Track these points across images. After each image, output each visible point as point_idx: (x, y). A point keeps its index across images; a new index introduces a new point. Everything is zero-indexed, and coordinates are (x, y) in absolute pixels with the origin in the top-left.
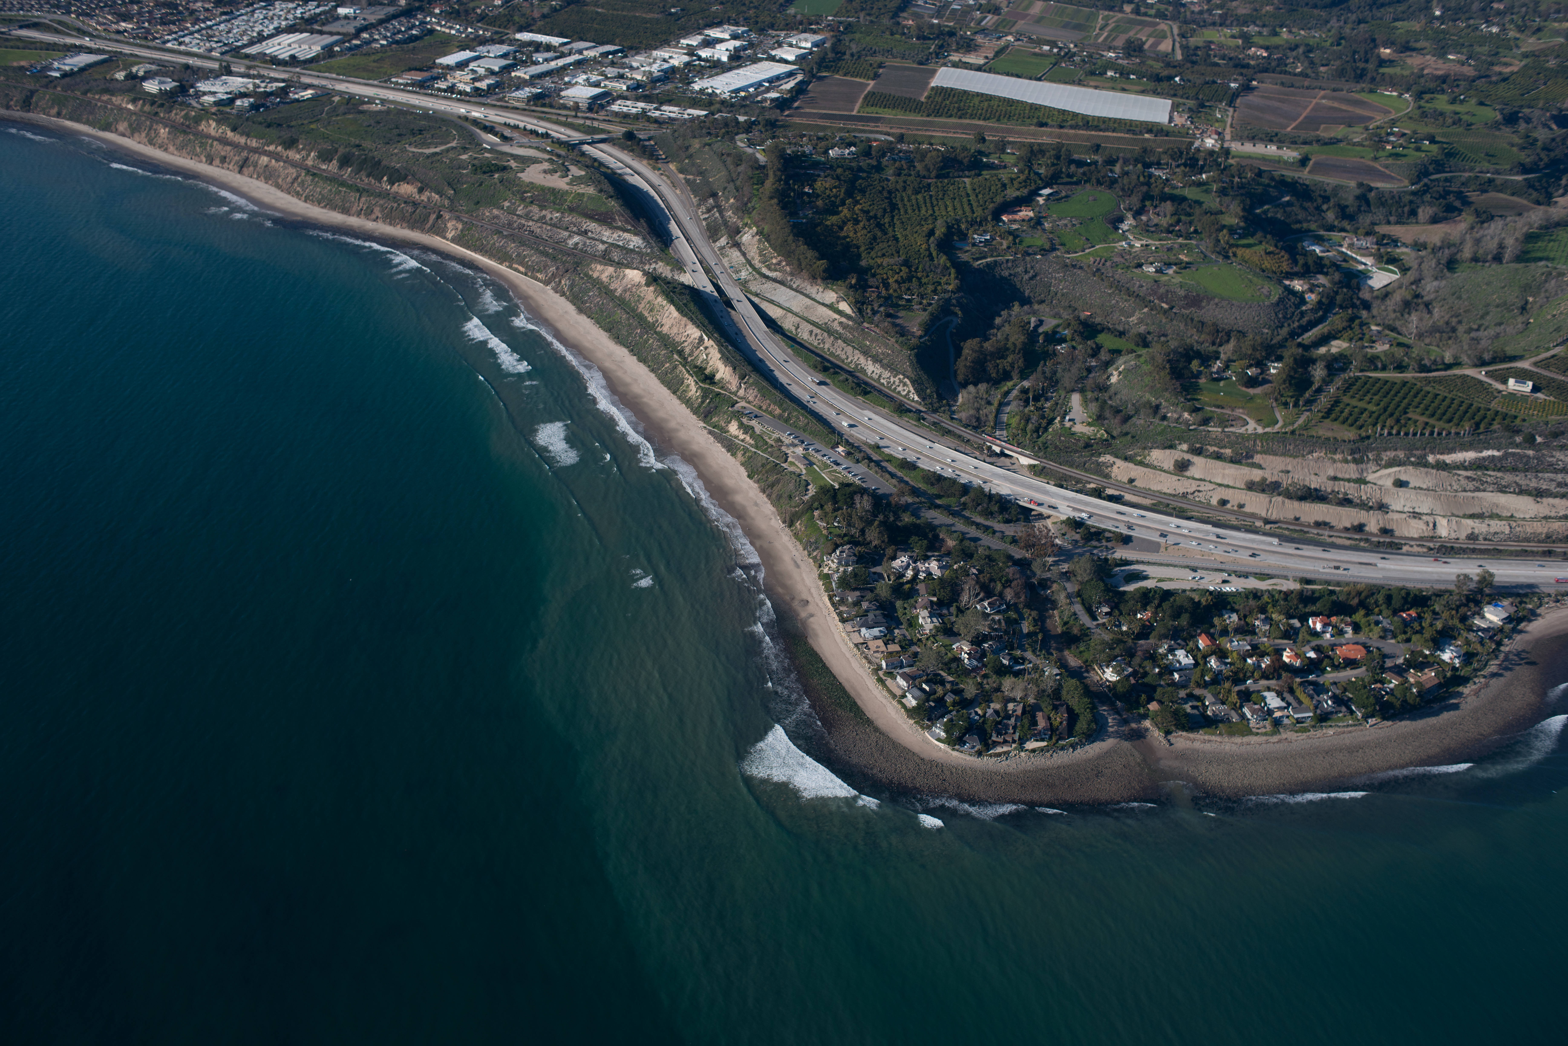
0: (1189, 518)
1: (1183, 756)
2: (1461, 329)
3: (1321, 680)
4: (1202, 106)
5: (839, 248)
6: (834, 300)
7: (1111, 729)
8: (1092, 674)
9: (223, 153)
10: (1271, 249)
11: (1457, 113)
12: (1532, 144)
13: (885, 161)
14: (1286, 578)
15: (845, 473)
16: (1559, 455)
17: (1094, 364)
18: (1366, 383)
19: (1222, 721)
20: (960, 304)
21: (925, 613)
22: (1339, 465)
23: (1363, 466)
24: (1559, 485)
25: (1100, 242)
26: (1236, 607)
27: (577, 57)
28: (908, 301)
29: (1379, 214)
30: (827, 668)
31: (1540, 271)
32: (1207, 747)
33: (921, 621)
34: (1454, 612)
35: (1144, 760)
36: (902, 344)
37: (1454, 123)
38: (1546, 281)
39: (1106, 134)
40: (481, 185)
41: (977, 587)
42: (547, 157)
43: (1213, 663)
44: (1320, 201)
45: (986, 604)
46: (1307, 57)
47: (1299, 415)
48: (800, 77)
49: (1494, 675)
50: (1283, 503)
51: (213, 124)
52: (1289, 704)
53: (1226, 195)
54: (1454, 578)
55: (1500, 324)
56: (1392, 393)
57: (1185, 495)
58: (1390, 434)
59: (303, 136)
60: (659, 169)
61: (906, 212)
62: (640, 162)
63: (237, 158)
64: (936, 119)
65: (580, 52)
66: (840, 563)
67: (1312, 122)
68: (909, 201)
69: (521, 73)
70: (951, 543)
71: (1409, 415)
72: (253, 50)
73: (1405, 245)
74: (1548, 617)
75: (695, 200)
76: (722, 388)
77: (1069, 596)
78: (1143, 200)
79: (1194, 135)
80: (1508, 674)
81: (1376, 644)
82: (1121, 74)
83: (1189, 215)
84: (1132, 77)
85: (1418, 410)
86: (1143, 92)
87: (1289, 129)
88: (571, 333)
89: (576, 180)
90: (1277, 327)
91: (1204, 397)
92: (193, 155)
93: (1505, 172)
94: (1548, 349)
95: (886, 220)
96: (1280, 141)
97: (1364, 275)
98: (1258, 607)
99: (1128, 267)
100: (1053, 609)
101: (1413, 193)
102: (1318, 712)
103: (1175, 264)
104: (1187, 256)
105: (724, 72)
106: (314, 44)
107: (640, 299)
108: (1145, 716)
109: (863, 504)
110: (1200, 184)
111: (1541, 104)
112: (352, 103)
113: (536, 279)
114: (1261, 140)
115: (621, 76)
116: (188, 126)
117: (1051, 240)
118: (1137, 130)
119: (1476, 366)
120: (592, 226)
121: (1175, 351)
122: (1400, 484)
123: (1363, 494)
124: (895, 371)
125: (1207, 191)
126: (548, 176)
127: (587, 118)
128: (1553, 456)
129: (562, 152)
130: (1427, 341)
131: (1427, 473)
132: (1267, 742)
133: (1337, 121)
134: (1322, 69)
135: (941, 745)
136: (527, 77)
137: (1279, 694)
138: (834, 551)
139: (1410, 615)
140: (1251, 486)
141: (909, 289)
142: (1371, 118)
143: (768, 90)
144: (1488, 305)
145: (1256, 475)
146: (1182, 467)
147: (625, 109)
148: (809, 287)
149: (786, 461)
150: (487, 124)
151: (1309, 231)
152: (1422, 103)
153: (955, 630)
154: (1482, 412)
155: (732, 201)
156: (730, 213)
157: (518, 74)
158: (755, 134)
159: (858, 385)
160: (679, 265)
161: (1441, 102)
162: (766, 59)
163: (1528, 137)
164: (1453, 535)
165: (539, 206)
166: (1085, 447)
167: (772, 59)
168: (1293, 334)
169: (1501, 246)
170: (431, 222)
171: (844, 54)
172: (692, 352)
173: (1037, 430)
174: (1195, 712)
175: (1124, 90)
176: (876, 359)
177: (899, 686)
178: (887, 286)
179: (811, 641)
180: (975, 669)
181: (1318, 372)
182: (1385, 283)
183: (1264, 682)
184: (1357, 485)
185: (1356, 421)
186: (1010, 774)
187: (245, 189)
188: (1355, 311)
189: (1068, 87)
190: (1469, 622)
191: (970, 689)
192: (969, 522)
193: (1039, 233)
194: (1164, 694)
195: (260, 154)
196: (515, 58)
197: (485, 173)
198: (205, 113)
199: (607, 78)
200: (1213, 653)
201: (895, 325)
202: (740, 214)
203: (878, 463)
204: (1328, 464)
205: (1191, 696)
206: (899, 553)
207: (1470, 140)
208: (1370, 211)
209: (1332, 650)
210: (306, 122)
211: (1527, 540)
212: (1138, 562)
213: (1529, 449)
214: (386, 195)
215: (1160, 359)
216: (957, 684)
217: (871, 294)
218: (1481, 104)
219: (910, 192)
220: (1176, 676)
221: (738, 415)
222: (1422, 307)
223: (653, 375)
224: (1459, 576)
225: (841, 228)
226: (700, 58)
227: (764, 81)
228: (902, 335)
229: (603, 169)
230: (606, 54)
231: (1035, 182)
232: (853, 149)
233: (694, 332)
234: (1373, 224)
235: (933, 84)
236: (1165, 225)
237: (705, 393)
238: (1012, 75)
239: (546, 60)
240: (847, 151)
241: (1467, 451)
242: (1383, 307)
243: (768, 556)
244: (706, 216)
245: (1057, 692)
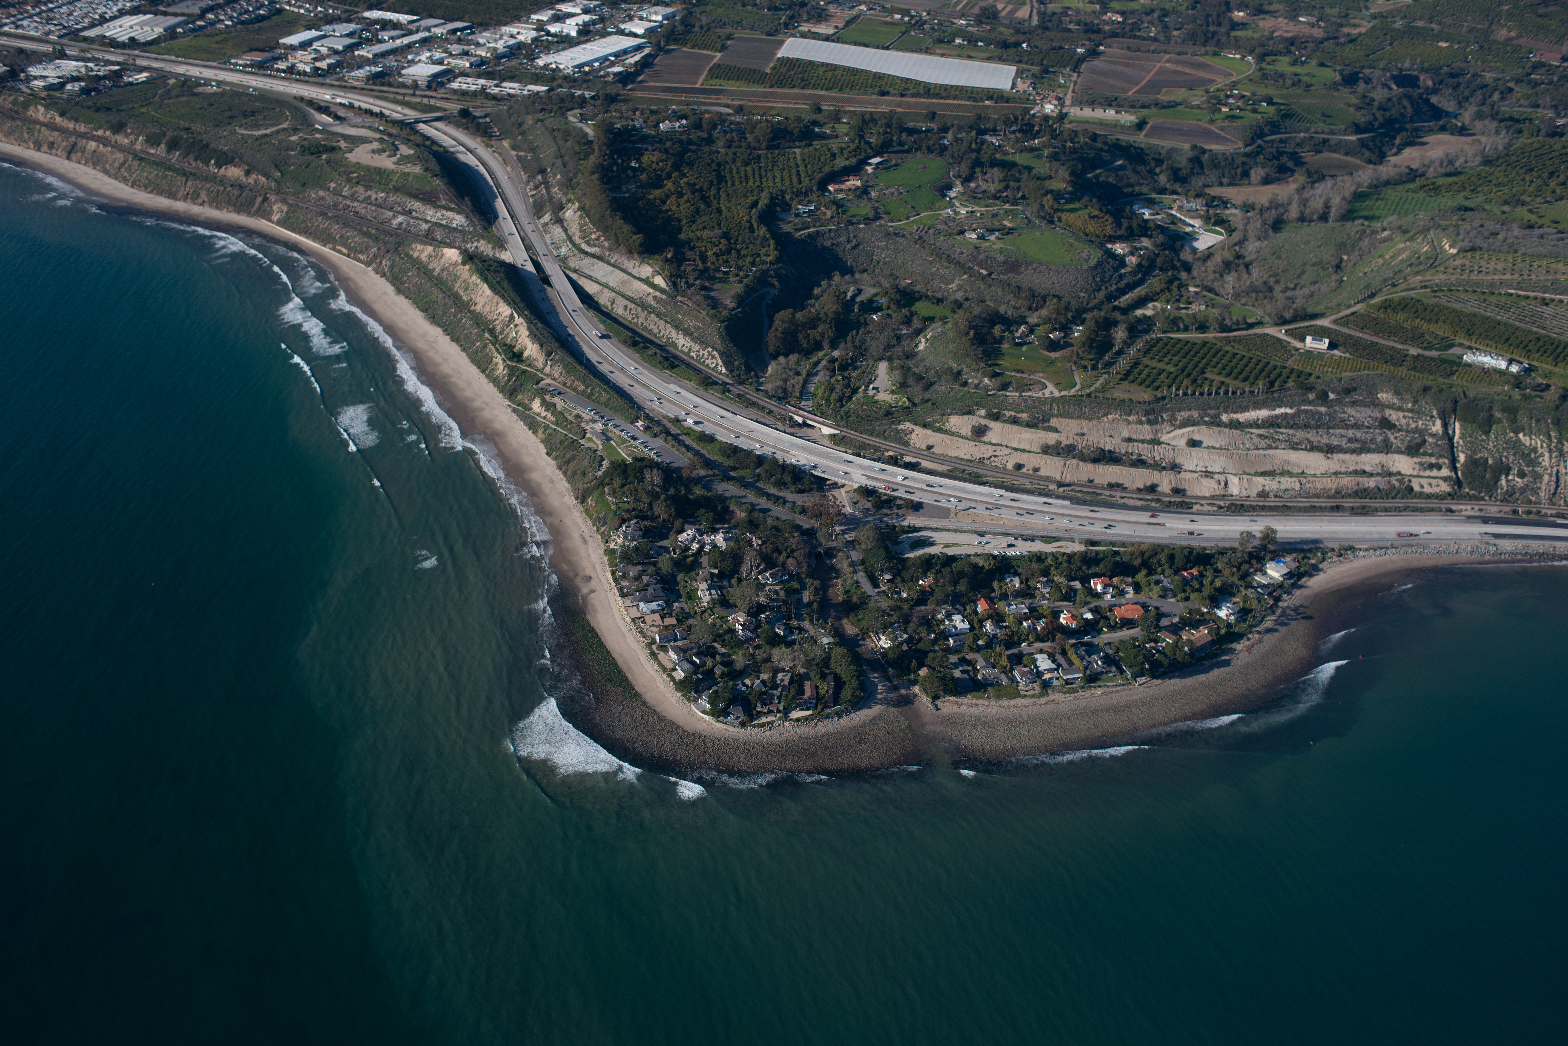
0: (983, 484)
1: (948, 720)
2: (1278, 288)
3: (1096, 641)
4: (1046, 71)
5: (660, 222)
6: (649, 274)
7: (879, 696)
8: (868, 641)
9: (51, 139)
10: (1096, 213)
11: (1296, 75)
12: (1369, 104)
13: (716, 133)
14: (1072, 540)
15: (642, 447)
16: (1350, 411)
17: (904, 332)
18: (1166, 345)
19: (991, 685)
20: (778, 275)
21: (703, 586)
22: (1133, 426)
23: (1158, 427)
24: (1350, 440)
25: (926, 210)
26: (1019, 570)
27: (426, 34)
28: (726, 273)
29: (1212, 176)
30: (602, 644)
31: (1355, 230)
32: (974, 710)
33: (700, 593)
34: (1235, 569)
35: (909, 726)
36: (713, 317)
37: (1293, 85)
38: (1360, 239)
39: (947, 101)
40: (308, 166)
41: (758, 558)
42: (378, 136)
43: (989, 627)
44: (1153, 164)
45: (768, 574)
46: (1161, 21)
47: (1097, 378)
48: (647, 51)
49: (1269, 630)
50: (1078, 465)
51: (42, 109)
52: (1059, 666)
53: (1056, 160)
54: (1238, 536)
55: (1315, 283)
56: (1192, 353)
57: (981, 460)
58: (1185, 394)
59: (132, 120)
60: (492, 147)
61: (733, 184)
62: (474, 139)
63: (65, 144)
64: (779, 90)
65: (428, 29)
66: (626, 538)
67: (1154, 86)
68: (738, 173)
69: (365, 52)
70: (741, 515)
71: (1206, 375)
72: (91, 33)
73: (1234, 206)
74: (1329, 571)
75: (524, 177)
76: (529, 365)
77: (852, 564)
78: (973, 167)
79: (1035, 100)
80: (1283, 629)
81: (1155, 604)
82: (969, 41)
83: (1018, 180)
84: (980, 44)
85: (1215, 370)
86: (989, 59)
87: (1130, 93)
88: (388, 314)
89: (405, 159)
90: (1094, 291)
91: (1005, 362)
92: (21, 141)
93: (1340, 133)
94: (1349, 307)
95: (712, 193)
96: (1119, 106)
97: (1191, 237)
98: (1041, 570)
99: (950, 235)
100: (837, 578)
101: (1246, 155)
102: (1088, 672)
103: (998, 230)
104: (1010, 221)
105: (571, 47)
106: (156, 25)
107: (456, 278)
108: (914, 682)
109: (654, 477)
110: (1032, 150)
111: (1382, 65)
112: (187, 85)
113: (359, 260)
114: (1101, 104)
115: (466, 53)
116: (17, 112)
117: (876, 209)
118: (978, 97)
119: (1276, 324)
120: (416, 205)
121: (978, 317)
122: (1193, 444)
123: (1156, 454)
124: (703, 343)
125: (1039, 157)
126: (376, 156)
127: (425, 96)
128: (1344, 412)
129: (394, 131)
130: (1243, 301)
131: (1220, 432)
132: (1034, 704)
133: (1178, 85)
134: (1175, 33)
135: (706, 717)
136: (370, 56)
137: (1052, 657)
138: (621, 526)
139: (1192, 574)
140: (1046, 450)
141: (727, 261)
142: (1213, 81)
143: (613, 64)
144: (1305, 264)
145: (1051, 438)
146: (979, 432)
147: (464, 87)
148: (626, 262)
149: (584, 437)
150: (322, 104)
151: (1141, 194)
152: (1264, 65)
153: (732, 602)
154: (1278, 370)
155: (559, 176)
156: (556, 189)
157: (361, 53)
158: (588, 110)
159: (666, 359)
160: (500, 243)
161: (1283, 64)
162: (616, 33)
163: (1365, 97)
164: (1244, 493)
165: (365, 186)
166: (886, 415)
167: (622, 33)
168: (1110, 298)
169: (1327, 206)
170: (257, 205)
171: (694, 26)
172: (503, 329)
173: (840, 400)
174: (966, 676)
175: (970, 57)
176: (687, 333)
177: (670, 660)
178: (703, 258)
179: (589, 617)
180: (748, 640)
181: (1120, 334)
182: (1210, 244)
183: (1039, 645)
184: (1150, 446)
185: (1153, 382)
186: (772, 744)
187: (72, 175)
188: (1175, 273)
189: (915, 55)
190: (1249, 579)
191: (740, 660)
192: (762, 493)
193: (865, 202)
194: (934, 659)
195: (88, 139)
196: (360, 37)
197: (312, 154)
198: (34, 98)
199: (451, 55)
200: (990, 617)
201: (707, 297)
202: (565, 190)
203: (675, 437)
204: (1123, 425)
205: (963, 661)
206: (686, 526)
207: (1308, 101)
208: (1203, 173)
209: (1110, 610)
210: (136, 106)
211: (1317, 496)
212: (926, 529)
213: (1322, 405)
214: (213, 178)
215: (962, 325)
216: (729, 655)
217: (687, 267)
218: (1322, 65)
219: (739, 164)
220: (951, 641)
221: (541, 393)
222: (1242, 267)
223: (464, 355)
224: (1242, 533)
225: (664, 202)
226: (548, 33)
227: (611, 55)
228: (713, 308)
229: (435, 148)
230: (454, 31)
231: (865, 151)
232: (684, 122)
233: (505, 310)
234: (1206, 186)
235: (779, 55)
236: (993, 191)
237: (512, 371)
238: (860, 44)
239: (393, 38)
240: (678, 124)
241: (1260, 409)
242: (1203, 269)
243: (557, 533)
244: (533, 192)
245: (826, 661)
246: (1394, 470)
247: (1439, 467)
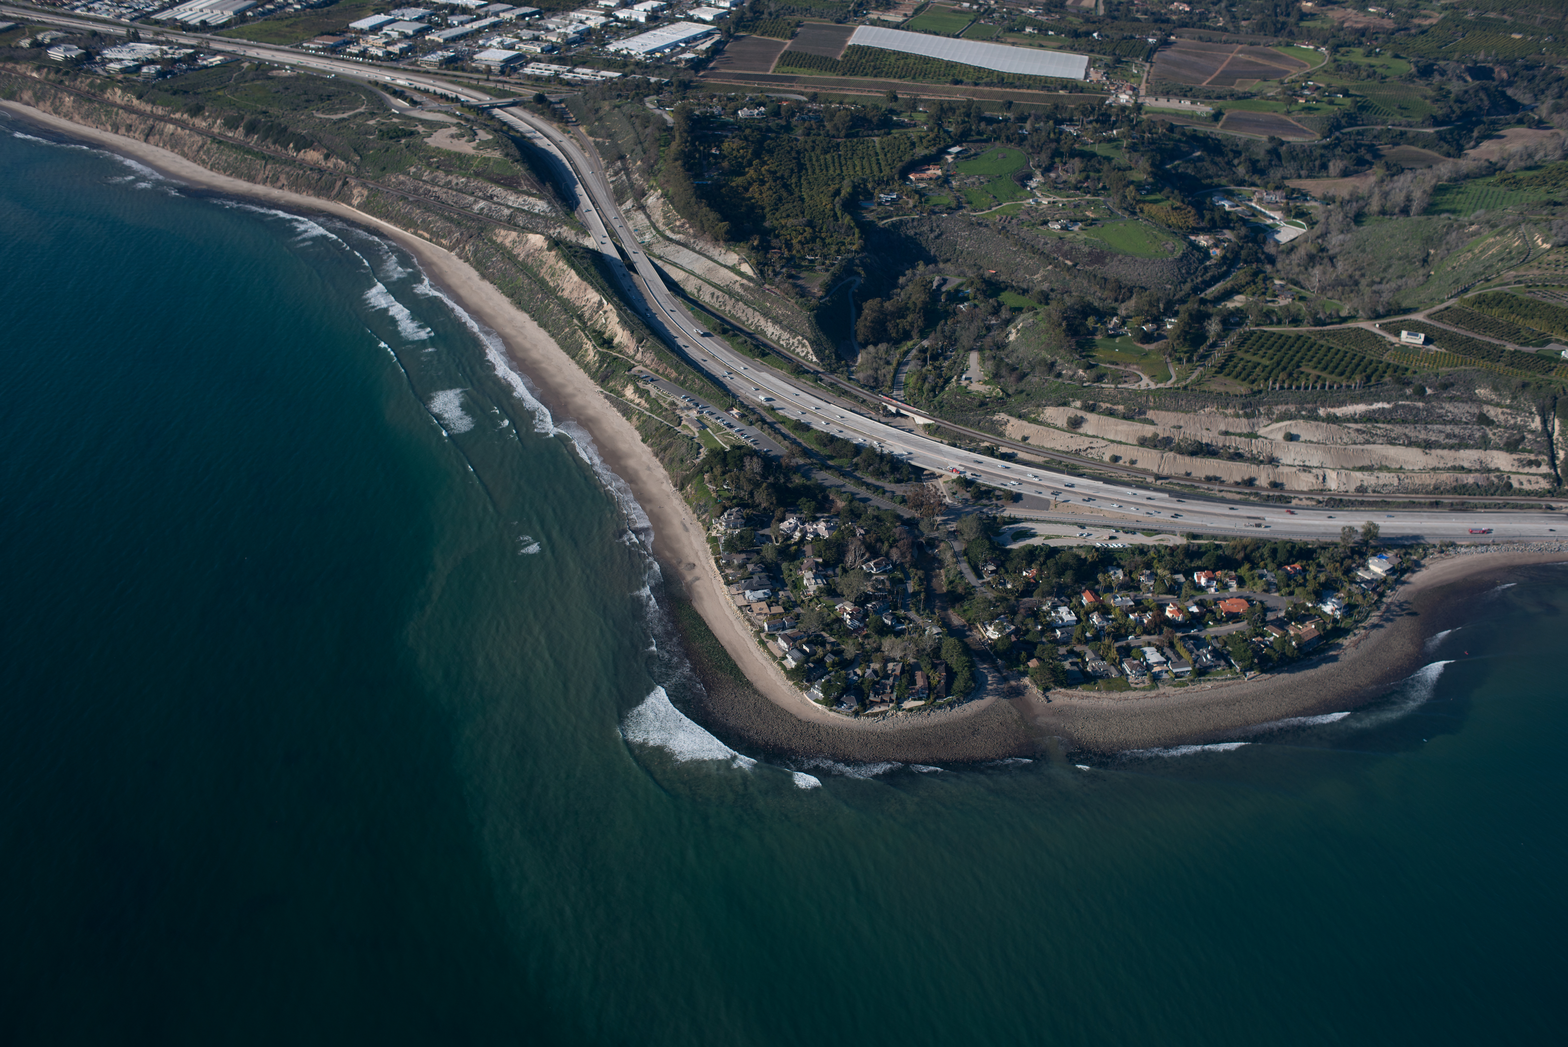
0: (1081, 475)
1: (1060, 712)
2: (1364, 282)
3: (1202, 634)
4: (1119, 61)
5: (743, 209)
6: (736, 262)
7: (990, 687)
8: (974, 632)
9: (128, 122)
10: (1178, 204)
11: (1371, 66)
12: (1445, 97)
13: (794, 121)
14: (1173, 533)
15: (738, 435)
16: (1448, 406)
17: (993, 322)
18: (1260, 338)
19: (1101, 677)
20: (863, 264)
21: (809, 575)
22: (1231, 420)
23: (1255, 420)
24: (1448, 436)
25: (1008, 200)
26: (1122, 563)
27: (493, 19)
28: (811, 261)
29: (1290, 168)
30: (710, 631)
31: (1442, 224)
32: (1085, 703)
33: (805, 582)
34: (1338, 565)
35: (1022, 717)
36: (802, 305)
37: (1369, 76)
38: (1447, 233)
39: (1021, 91)
40: (387, 151)
41: (862, 547)
42: (455, 121)
43: (1095, 619)
44: (1231, 155)
45: (872, 564)
46: (1229, 11)
47: (1192, 370)
48: (717, 37)
49: (1374, 626)
50: (1175, 458)
51: (119, 92)
52: (1168, 659)
53: (1136, 151)
54: (1340, 530)
55: (1401, 277)
56: (1286, 347)
57: (1077, 452)
58: (1282, 388)
59: (209, 104)
60: (569, 132)
61: (814, 172)
62: (551, 125)
63: (142, 126)
64: (852, 78)
65: (497, 14)
66: (727, 526)
67: (1228, 76)
68: (817, 160)
69: (435, 37)
70: (841, 504)
71: (1302, 369)
72: (163, 16)
73: (1314, 199)
74: (1431, 567)
75: (603, 163)
76: (620, 352)
77: (955, 555)
78: (1052, 157)
79: (1109, 90)
80: (1388, 625)
81: (1259, 598)
82: (1040, 30)
83: (1099, 171)
84: (1050, 33)
85: (1311, 364)
86: (1060, 48)
87: (1204, 84)
88: (473, 299)
89: (484, 145)
90: (1180, 283)
91: (1099, 354)
92: (99, 123)
93: (1417, 125)
94: (1443, 301)
95: (793, 181)
96: (1194, 96)
97: (1272, 230)
98: (1144, 563)
99: (1034, 225)
100: (940, 568)
101: (1325, 147)
102: (1197, 666)
103: (1081, 221)
104: (1093, 212)
105: (640, 33)
106: (226, 9)
107: (542, 263)
108: (1024, 674)
109: (753, 466)
110: (1110, 140)
111: (1456, 56)
112: (262, 68)
113: (441, 245)
114: (1176, 95)
115: (536, 39)
116: (94, 95)
117: (958, 199)
118: (1052, 86)
119: (1370, 319)
120: (498, 190)
121: (1071, 308)
122: (1291, 438)
123: (1253, 448)
124: (794, 332)
125: (1117, 148)
126: (455, 141)
127: (499, 81)
128: (1442, 408)
129: (471, 116)
130: (1330, 294)
131: (1317, 426)
132: (1145, 697)
133: (1252, 76)
134: (1243, 23)
135: (819, 706)
136: (441, 41)
137: (1160, 649)
138: (722, 514)
139: (1294, 568)
140: (1143, 442)
141: (812, 250)
142: (1287, 72)
143: (684, 51)
144: (1391, 258)
145: (1148, 431)
146: (1075, 424)
147: (537, 72)
148: (711, 249)
149: (679, 424)
150: (397, 88)
151: (1220, 186)
152: (1338, 56)
153: (839, 591)
154: (1374, 365)
155: (639, 163)
156: (637, 175)
157: (432, 37)
158: (665, 96)
159: (757, 347)
160: (584, 229)
161: (1357, 56)
162: (684, 20)
163: (1441, 89)
164: (1342, 488)
165: (445, 171)
166: (980, 406)
167: (690, 19)
168: (1196, 290)
169: (1409, 199)
170: (337, 188)
171: (763, 13)
172: (592, 316)
173: (933, 390)
174: (1075, 668)
175: (1041, 46)
176: (776, 321)
177: (780, 648)
178: (789, 246)
179: (695, 604)
180: (857, 630)
181: (1213, 327)
182: (1292, 237)
183: (1145, 638)
184: (1247, 440)
185: (1249, 375)
186: (886, 734)
187: (151, 158)
188: (1260, 265)
189: (986, 44)
190: (1352, 574)
191: (850, 649)
192: (860, 482)
193: (947, 191)
194: (1043, 650)
195: (166, 121)
196: (430, 21)
197: (391, 138)
198: (110, 80)
199: (522, 40)
200: (1096, 609)
201: (795, 286)
202: (646, 176)
203: (771, 426)
204: (1220, 418)
205: (1072, 653)
206: (787, 515)
207: (1384, 93)
208: (1281, 166)
209: (1216, 604)
210: (212, 89)
211: (1416, 491)
212: (1027, 520)
213: (1419, 400)
214: (292, 162)
215: (1055, 316)
216: (838, 645)
217: (774, 256)
218: (1397, 56)
219: (818, 152)
220: (1058, 633)
221: (634, 379)
222: (1326, 260)
223: (552, 340)
224: (1344, 528)
225: (746, 189)
226: (617, 19)
227: (681, 41)
228: (802, 296)
229: (512, 133)
230: (523, 16)
231: (945, 140)
232: (762, 109)
233: (594, 296)
234: (1284, 178)
235: (850, 43)
236: (1073, 182)
237: (603, 358)
238: (930, 33)
239: (462, 23)
240: (756, 111)
241: (1357, 404)
242: (1287, 262)
243: (657, 519)
244: (614, 179)
245: (937, 651)
246: (1492, 466)
247: (1538, 464)
